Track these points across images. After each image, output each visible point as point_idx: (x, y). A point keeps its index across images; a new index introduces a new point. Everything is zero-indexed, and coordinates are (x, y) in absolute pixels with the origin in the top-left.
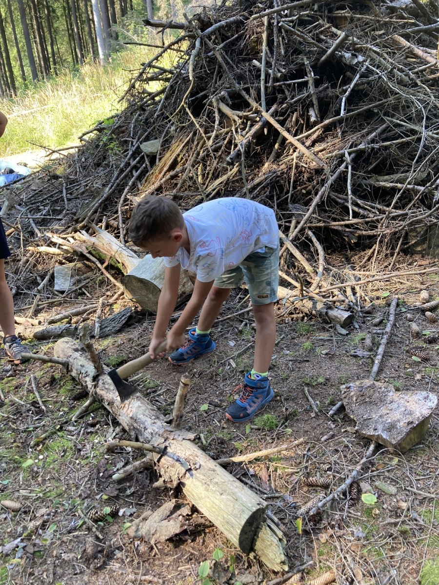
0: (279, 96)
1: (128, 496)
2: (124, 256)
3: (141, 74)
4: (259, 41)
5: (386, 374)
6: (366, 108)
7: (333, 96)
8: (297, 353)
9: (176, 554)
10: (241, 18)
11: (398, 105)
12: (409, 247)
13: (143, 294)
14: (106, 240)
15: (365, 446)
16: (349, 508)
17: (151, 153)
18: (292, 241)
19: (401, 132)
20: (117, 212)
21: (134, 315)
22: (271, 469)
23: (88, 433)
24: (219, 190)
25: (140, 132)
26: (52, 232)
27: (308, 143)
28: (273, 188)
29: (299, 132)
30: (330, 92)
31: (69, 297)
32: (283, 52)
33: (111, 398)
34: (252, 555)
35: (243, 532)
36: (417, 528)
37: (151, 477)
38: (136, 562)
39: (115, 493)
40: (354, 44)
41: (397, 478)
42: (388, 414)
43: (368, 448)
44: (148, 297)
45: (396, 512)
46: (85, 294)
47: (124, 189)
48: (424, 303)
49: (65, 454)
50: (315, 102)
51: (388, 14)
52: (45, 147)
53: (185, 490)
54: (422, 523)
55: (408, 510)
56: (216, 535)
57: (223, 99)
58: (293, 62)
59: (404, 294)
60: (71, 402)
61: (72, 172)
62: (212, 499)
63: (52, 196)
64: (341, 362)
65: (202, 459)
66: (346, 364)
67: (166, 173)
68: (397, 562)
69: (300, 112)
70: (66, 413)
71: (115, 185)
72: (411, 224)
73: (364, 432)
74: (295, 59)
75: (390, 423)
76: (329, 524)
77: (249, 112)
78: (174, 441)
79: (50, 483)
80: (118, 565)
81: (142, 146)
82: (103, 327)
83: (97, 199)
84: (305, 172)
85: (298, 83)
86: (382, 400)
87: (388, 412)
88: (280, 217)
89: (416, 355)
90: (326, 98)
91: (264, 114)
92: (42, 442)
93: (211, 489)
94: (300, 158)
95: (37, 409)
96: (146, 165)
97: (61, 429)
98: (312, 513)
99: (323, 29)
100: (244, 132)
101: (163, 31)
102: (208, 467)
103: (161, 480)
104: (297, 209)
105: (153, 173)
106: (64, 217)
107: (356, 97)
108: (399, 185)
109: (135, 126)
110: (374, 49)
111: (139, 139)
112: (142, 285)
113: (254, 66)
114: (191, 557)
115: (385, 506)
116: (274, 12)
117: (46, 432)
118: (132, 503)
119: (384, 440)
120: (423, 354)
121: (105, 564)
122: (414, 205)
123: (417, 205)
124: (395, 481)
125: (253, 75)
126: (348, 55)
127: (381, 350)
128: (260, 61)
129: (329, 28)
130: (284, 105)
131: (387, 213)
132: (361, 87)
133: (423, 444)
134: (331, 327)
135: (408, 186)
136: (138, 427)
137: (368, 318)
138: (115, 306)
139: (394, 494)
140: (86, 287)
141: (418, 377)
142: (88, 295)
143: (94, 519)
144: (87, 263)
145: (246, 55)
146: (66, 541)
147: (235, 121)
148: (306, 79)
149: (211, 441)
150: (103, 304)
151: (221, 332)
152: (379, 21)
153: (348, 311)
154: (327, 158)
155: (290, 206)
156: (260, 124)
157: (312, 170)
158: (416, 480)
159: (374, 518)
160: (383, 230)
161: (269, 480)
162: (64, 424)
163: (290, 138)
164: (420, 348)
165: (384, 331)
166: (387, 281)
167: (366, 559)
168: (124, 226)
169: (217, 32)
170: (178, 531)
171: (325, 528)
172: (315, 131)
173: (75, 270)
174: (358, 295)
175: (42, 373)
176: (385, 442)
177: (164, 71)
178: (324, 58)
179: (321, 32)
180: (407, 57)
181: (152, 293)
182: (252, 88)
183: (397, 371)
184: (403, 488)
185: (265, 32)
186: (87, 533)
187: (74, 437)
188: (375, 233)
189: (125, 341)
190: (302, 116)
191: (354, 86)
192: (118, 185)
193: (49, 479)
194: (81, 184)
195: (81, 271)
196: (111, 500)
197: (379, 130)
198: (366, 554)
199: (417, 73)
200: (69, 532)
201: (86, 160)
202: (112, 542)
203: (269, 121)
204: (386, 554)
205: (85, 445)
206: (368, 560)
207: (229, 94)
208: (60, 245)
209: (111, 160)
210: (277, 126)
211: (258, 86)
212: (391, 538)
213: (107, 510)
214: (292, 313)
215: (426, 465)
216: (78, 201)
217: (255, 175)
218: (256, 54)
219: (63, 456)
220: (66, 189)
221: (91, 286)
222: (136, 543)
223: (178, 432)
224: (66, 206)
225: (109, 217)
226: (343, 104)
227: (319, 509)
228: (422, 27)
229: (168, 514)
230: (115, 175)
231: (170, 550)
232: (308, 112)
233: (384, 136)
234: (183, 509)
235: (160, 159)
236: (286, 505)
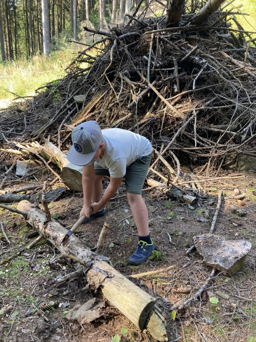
0: (158, 76)
1: (64, 296)
2: (61, 157)
3: (79, 56)
4: (147, 46)
5: (218, 232)
6: (205, 87)
7: (188, 79)
8: (165, 218)
9: (96, 331)
10: (138, 33)
11: (222, 88)
12: (226, 166)
13: (72, 179)
14: (51, 147)
15: (209, 271)
16: (202, 306)
17: (80, 102)
18: (162, 155)
19: (224, 102)
20: (57, 133)
21: (65, 192)
22: (154, 283)
23: (38, 258)
24: (120, 125)
25: (73, 90)
26: (16, 141)
27: (173, 103)
28: (152, 126)
29: (167, 97)
30: (186, 77)
31: (25, 179)
32: (161, 53)
33: (55, 235)
34: (145, 331)
35: (142, 315)
36: (243, 318)
37: (79, 285)
38: (70, 336)
39: (56, 293)
40: (200, 53)
41: (229, 290)
42: (222, 253)
43: (211, 273)
44: (75, 182)
45: (230, 309)
46: (34, 178)
47: (62, 121)
48: (237, 195)
49: (23, 270)
50: (178, 81)
51: (218, 41)
52: (14, 94)
53: (103, 291)
54: (246, 315)
55: (237, 308)
56: (121, 321)
57: (126, 74)
58: (166, 59)
59: (225, 190)
60: (27, 239)
61: (29, 110)
62: (122, 295)
63: (16, 122)
64: (192, 224)
65: (115, 272)
66: (194, 225)
67: (88, 113)
68: (232, 337)
69: (169, 86)
70: (23, 245)
71: (57, 118)
72: (228, 152)
73: (209, 263)
74: (167, 58)
75: (224, 257)
76: (190, 315)
77: (140, 83)
78: (97, 261)
79: (13, 287)
80: (59, 337)
81: (75, 98)
82: (47, 197)
83: (45, 125)
84: (170, 119)
85: (168, 70)
86: (218, 245)
87: (223, 251)
88: (155, 143)
89: (234, 222)
90: (184, 80)
91: (149, 84)
92: (7, 262)
93: (121, 289)
94: (168, 111)
95: (4, 242)
96: (76, 108)
97: (20, 255)
98: (180, 308)
99: (183, 44)
100: (137, 94)
101: (94, 35)
102: (119, 276)
103: (88, 285)
104: (165, 139)
105: (80, 113)
106: (24, 134)
107: (200, 81)
108: (222, 131)
109: (71, 87)
110: (211, 57)
111: (73, 94)
112: (73, 174)
113: (144, 59)
114: (106, 333)
115: (223, 306)
116: (157, 32)
117: (11, 256)
118: (67, 300)
119: (221, 267)
120: (239, 222)
121: (50, 336)
122: (230, 142)
123: (231, 143)
124: (228, 292)
125: (143, 64)
126: (197, 58)
127: (215, 218)
128: (148, 56)
129: (187, 44)
130: (160, 82)
131: (215, 145)
132: (203, 76)
133: (242, 271)
134: (185, 205)
135: (227, 131)
136: (73, 253)
137: (206, 202)
138: (53, 187)
139: (227, 298)
140: (35, 174)
141: (237, 234)
142: (36, 179)
143: (43, 308)
144: (37, 161)
145: (139, 53)
146: (24, 322)
147: (132, 87)
148: (173, 68)
149: (116, 265)
150: (46, 185)
151: (120, 204)
152: (213, 43)
153: (194, 196)
154: (183, 112)
155: (161, 137)
156: (147, 90)
157: (175, 118)
158: (240, 291)
159: (217, 312)
160: (213, 154)
161: (153, 289)
162: (22, 252)
163: (163, 99)
164: (236, 219)
165: (216, 208)
166: (214, 182)
167: (214, 336)
168: (61, 141)
169: (125, 39)
170: (98, 316)
171: (188, 317)
172: (176, 98)
173: (29, 164)
174: (199, 188)
175: (7, 222)
176: (221, 269)
177: (91, 57)
178: (183, 59)
179: (182, 46)
180: (227, 64)
181: (79, 179)
182: (143, 71)
183: (224, 230)
184: (233, 295)
185: (152, 42)
186: (38, 317)
187: (29, 260)
188: (208, 156)
189: (60, 206)
190: (170, 88)
191: (200, 75)
192: (59, 117)
193: (12, 284)
194: (35, 116)
195: (33, 165)
196: (53, 297)
197: (212, 100)
198: (214, 333)
199: (234, 72)
200: (26, 316)
201: (38, 103)
202: (55, 323)
203: (152, 89)
204: (226, 333)
205: (36, 265)
206: (215, 336)
207: (130, 72)
208: (21, 149)
209: (54, 104)
210: (157, 92)
211: (146, 70)
212: (228, 324)
213: (52, 303)
214: (161, 196)
215: (245, 283)
216: (33, 125)
217: (141, 119)
218: (146, 53)
219: (22, 270)
220: (26, 118)
221: (38, 174)
222: (70, 324)
223: (99, 256)
224: (26, 128)
225: (51, 136)
226: (194, 83)
227: (184, 306)
228: (236, 49)
229: (91, 306)
230: (57, 113)
231: (92, 329)
232: (173, 86)
233: (214, 103)
234: (100, 304)
235: (85, 106)
236: (163, 304)
